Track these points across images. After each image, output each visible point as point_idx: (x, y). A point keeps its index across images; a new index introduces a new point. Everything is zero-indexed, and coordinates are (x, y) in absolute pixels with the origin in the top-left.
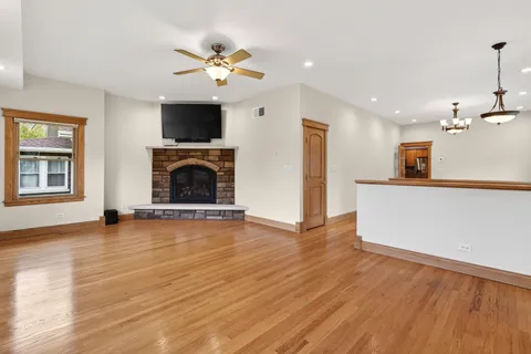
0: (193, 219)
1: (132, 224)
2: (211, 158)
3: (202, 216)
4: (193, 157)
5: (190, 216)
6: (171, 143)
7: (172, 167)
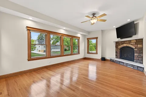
0: (123, 65)
1: (109, 62)
2: (132, 43)
3: (126, 65)
4: (126, 43)
5: (122, 64)
6: (119, 40)
7: (120, 47)
